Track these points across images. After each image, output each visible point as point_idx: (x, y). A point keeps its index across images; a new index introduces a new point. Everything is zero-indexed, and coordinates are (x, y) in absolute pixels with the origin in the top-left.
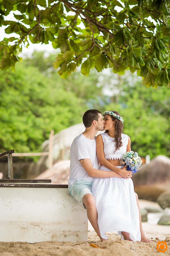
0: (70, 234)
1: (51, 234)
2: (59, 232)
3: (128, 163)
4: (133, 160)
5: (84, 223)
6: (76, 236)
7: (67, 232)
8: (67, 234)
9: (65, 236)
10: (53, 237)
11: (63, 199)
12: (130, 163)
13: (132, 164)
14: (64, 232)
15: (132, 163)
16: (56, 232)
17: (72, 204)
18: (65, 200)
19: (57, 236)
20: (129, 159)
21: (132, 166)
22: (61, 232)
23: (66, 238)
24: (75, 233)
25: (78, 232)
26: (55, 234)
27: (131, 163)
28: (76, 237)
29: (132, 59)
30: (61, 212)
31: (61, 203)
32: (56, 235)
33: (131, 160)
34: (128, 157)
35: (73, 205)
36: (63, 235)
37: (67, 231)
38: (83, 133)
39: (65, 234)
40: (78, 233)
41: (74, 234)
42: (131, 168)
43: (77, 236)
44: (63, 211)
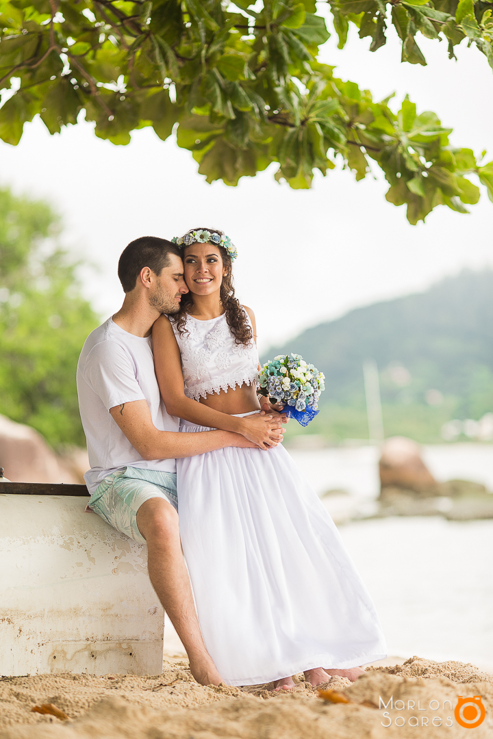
0: (108, 650)
1: (48, 650)
2: (73, 642)
3: (280, 393)
4: (291, 379)
5: (152, 611)
6: (125, 654)
7: (97, 642)
8: (98, 647)
9: (93, 656)
10: (55, 657)
11: (83, 533)
12: (285, 389)
13: (293, 391)
14: (89, 642)
15: (292, 387)
16: (64, 643)
17: (114, 550)
18: (90, 536)
19: (69, 656)
20: (276, 380)
21: (295, 397)
22: (82, 642)
23: (97, 661)
24: (124, 646)
25: (133, 641)
26: (59, 648)
27: (288, 389)
28: (126, 659)
29: (215, 91)
30: (81, 576)
31: (80, 544)
32: (65, 653)
33: (287, 381)
34: (272, 374)
35: (118, 552)
36: (86, 653)
37: (100, 637)
38: (115, 317)
39: (92, 648)
40: (132, 645)
41: (121, 647)
42: (294, 407)
43: (131, 654)
44: (88, 571)
